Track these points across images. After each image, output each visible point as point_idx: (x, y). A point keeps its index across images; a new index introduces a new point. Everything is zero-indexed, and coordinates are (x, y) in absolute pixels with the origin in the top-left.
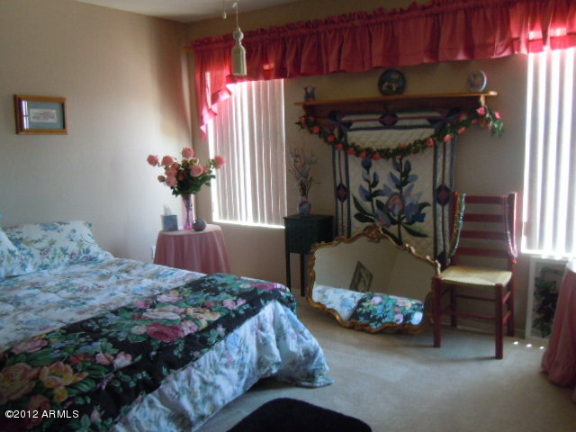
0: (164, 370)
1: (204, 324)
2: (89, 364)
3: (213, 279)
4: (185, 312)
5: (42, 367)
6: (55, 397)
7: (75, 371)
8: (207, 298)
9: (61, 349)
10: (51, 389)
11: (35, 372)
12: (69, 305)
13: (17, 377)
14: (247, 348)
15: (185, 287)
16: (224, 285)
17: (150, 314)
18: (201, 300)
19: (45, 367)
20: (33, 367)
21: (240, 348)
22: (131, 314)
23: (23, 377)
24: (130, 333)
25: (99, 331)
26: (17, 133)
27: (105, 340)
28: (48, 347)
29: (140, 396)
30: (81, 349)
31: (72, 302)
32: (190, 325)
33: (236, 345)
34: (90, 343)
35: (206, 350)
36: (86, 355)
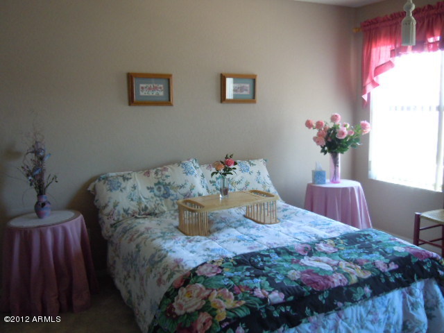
0: (308, 311)
1: (354, 279)
2: (248, 296)
3: (368, 235)
4: (338, 265)
5: (213, 290)
6: (216, 317)
7: (236, 298)
8: (360, 255)
9: (230, 278)
10: (215, 310)
11: (207, 293)
12: (244, 240)
13: (194, 294)
14: (394, 309)
15: (342, 239)
16: (378, 242)
17: (306, 261)
18: (355, 257)
19: (215, 291)
20: (207, 289)
21: (387, 308)
22: (291, 257)
23: (198, 296)
24: (286, 276)
25: (262, 269)
26: (221, 102)
27: (265, 278)
28: (221, 274)
29: (282, 328)
30: (244, 281)
31: (246, 237)
32: (340, 278)
33: (383, 304)
34: (252, 278)
35: (350, 303)
36: (247, 287)
